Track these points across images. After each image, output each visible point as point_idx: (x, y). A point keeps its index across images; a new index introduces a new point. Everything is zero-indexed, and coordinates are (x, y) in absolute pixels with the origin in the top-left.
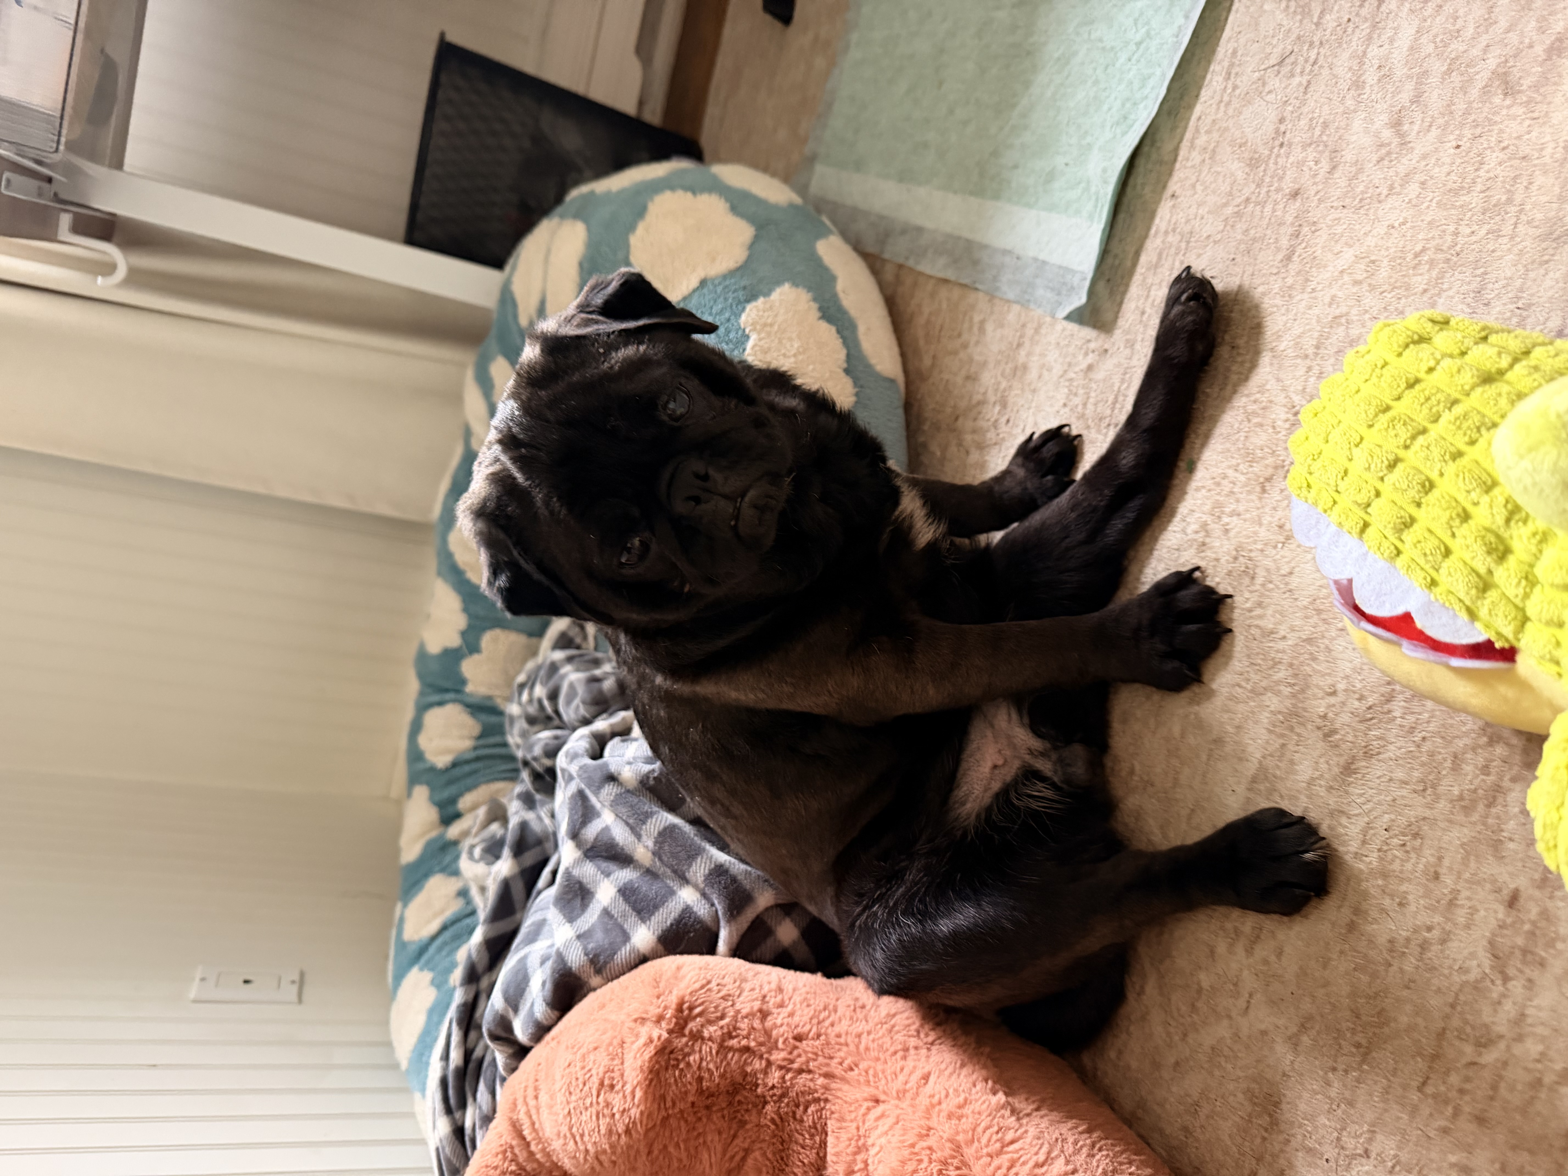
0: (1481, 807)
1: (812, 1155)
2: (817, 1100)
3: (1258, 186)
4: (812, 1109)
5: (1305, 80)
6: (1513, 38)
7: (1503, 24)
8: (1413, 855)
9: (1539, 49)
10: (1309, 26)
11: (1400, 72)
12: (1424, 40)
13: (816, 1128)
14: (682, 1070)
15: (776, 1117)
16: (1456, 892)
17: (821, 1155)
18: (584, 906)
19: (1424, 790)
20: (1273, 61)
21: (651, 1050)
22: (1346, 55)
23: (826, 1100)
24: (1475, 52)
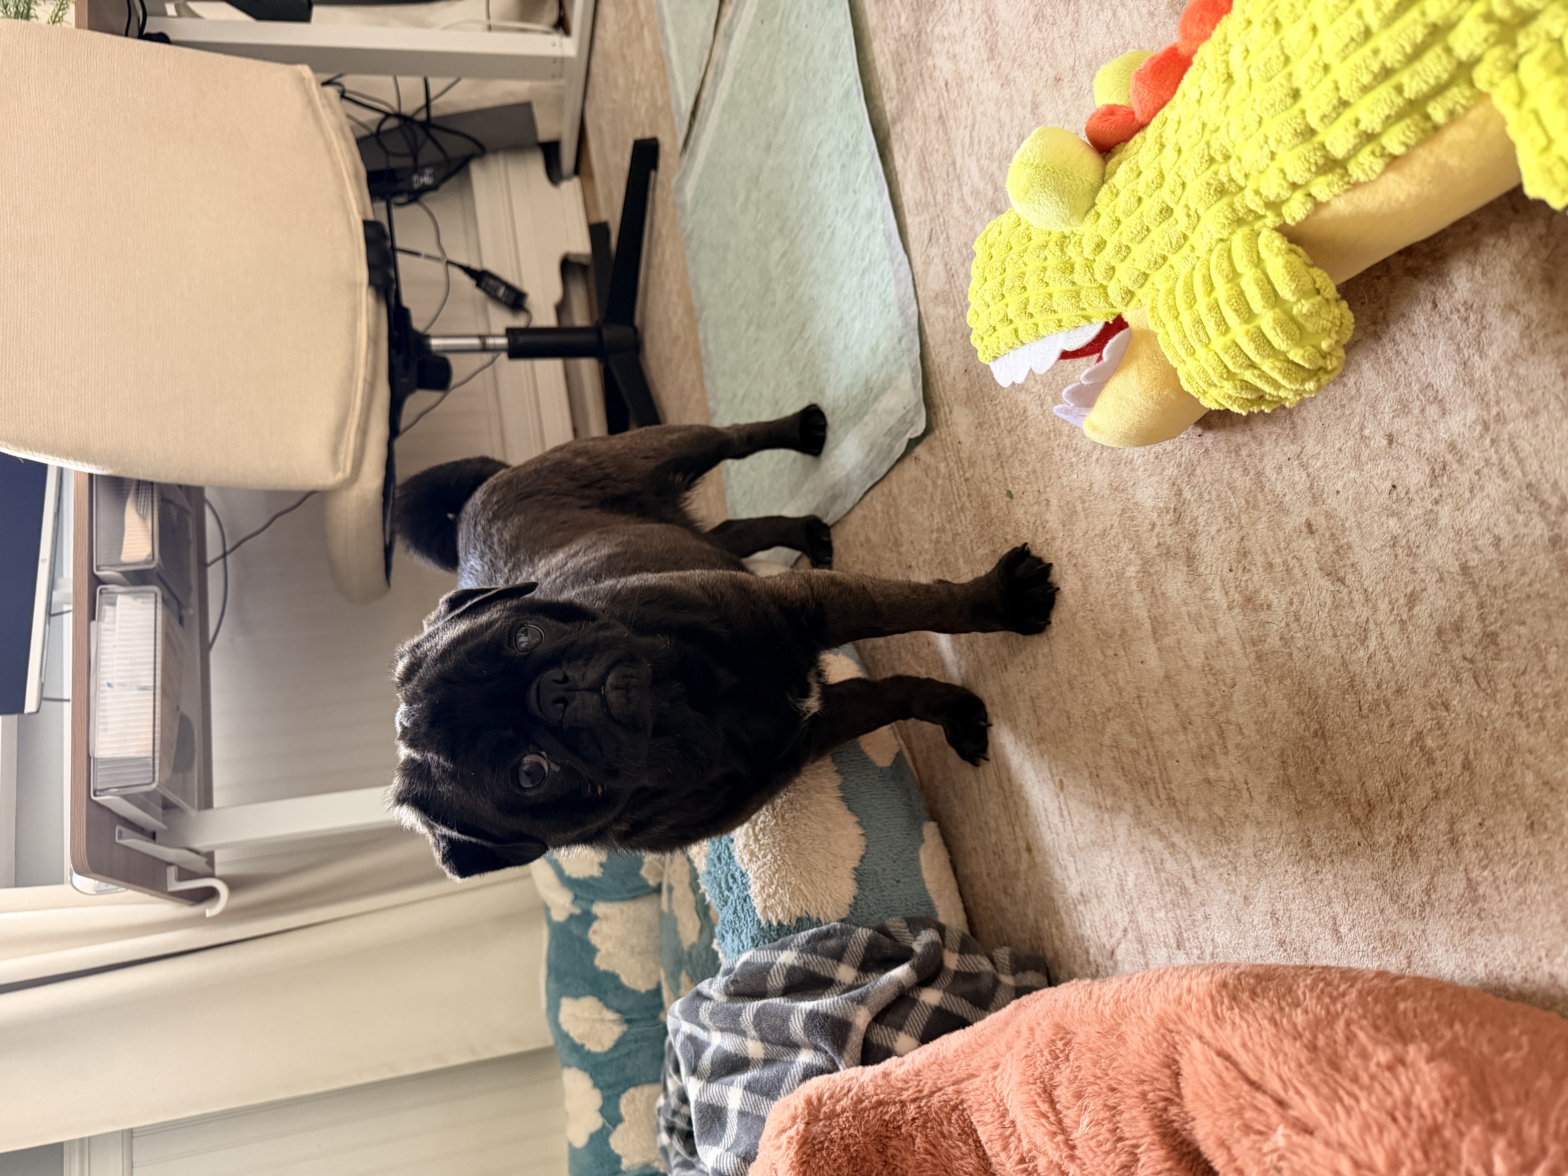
0: (1260, 496)
1: (973, 1160)
2: (955, 1108)
3: (955, 306)
4: (954, 1116)
5: (944, 235)
6: (1016, 122)
7: (1008, 121)
8: (1253, 568)
9: (1029, 116)
10: (932, 209)
11: (981, 186)
12: (982, 161)
13: (966, 1133)
14: (828, 1147)
15: (928, 1146)
16: (1285, 562)
17: (981, 1154)
18: (723, 1126)
19: (1231, 523)
20: (926, 242)
21: (795, 1146)
22: (955, 205)
23: (962, 1102)
24: (1006, 143)
